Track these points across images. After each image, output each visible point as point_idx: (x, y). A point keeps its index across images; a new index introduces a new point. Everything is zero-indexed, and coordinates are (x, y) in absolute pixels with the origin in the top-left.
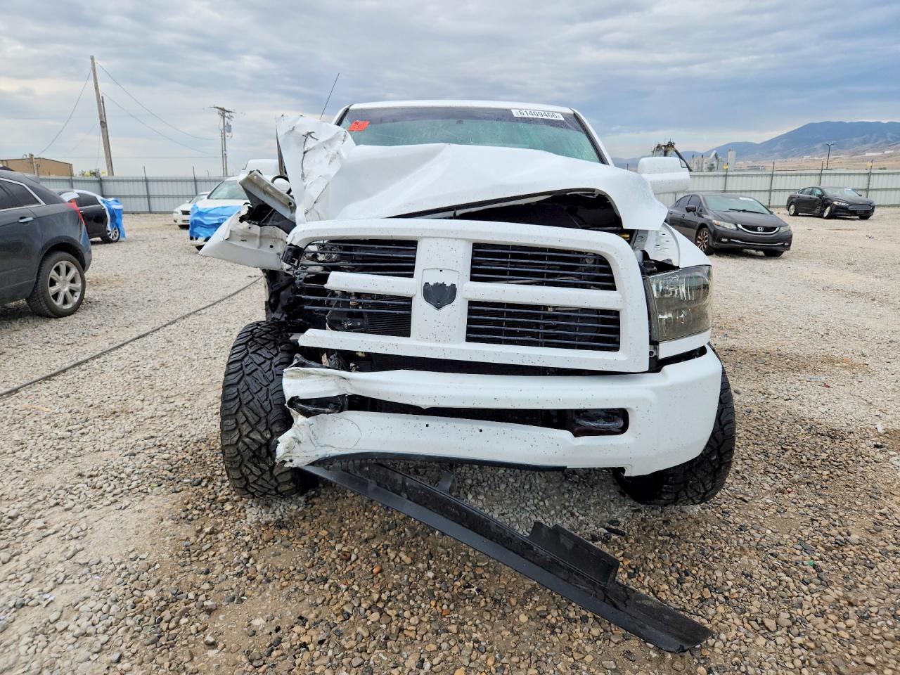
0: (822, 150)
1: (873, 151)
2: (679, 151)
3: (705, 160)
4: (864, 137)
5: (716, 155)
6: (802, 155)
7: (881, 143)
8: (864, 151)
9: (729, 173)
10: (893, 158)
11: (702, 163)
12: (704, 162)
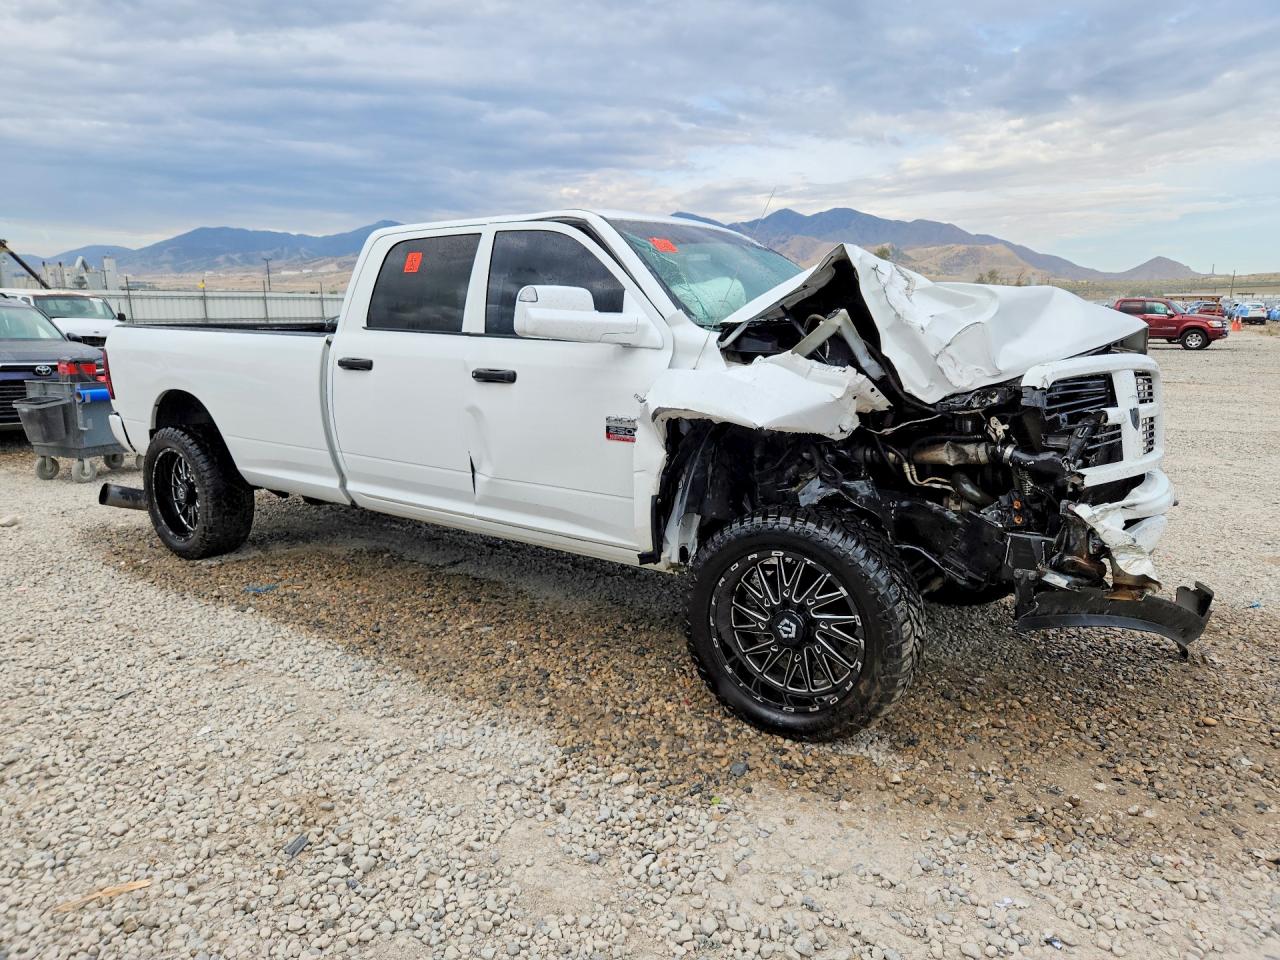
0: (228, 265)
1: (288, 269)
2: (17, 253)
3: (66, 271)
4: (275, 250)
5: (83, 263)
6: (202, 270)
7: (296, 261)
8: (279, 268)
9: (207, 294)
10: (312, 279)
11: (62, 275)
12: (66, 273)
